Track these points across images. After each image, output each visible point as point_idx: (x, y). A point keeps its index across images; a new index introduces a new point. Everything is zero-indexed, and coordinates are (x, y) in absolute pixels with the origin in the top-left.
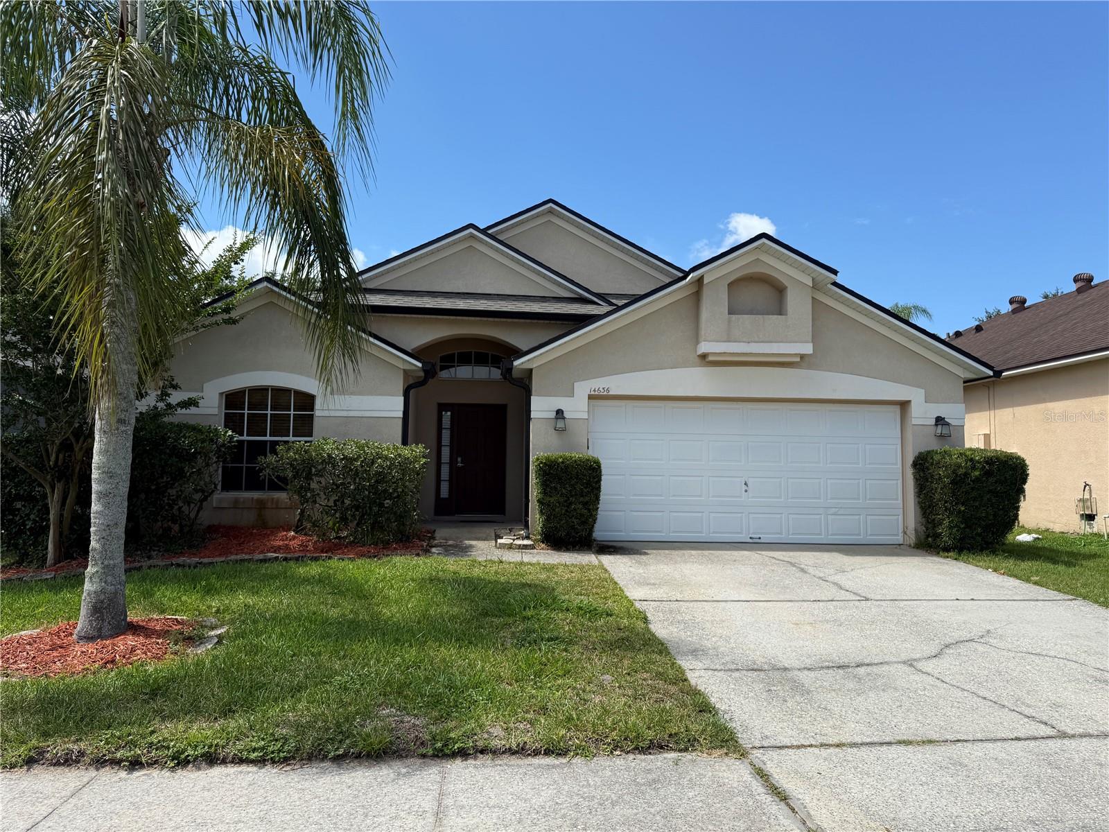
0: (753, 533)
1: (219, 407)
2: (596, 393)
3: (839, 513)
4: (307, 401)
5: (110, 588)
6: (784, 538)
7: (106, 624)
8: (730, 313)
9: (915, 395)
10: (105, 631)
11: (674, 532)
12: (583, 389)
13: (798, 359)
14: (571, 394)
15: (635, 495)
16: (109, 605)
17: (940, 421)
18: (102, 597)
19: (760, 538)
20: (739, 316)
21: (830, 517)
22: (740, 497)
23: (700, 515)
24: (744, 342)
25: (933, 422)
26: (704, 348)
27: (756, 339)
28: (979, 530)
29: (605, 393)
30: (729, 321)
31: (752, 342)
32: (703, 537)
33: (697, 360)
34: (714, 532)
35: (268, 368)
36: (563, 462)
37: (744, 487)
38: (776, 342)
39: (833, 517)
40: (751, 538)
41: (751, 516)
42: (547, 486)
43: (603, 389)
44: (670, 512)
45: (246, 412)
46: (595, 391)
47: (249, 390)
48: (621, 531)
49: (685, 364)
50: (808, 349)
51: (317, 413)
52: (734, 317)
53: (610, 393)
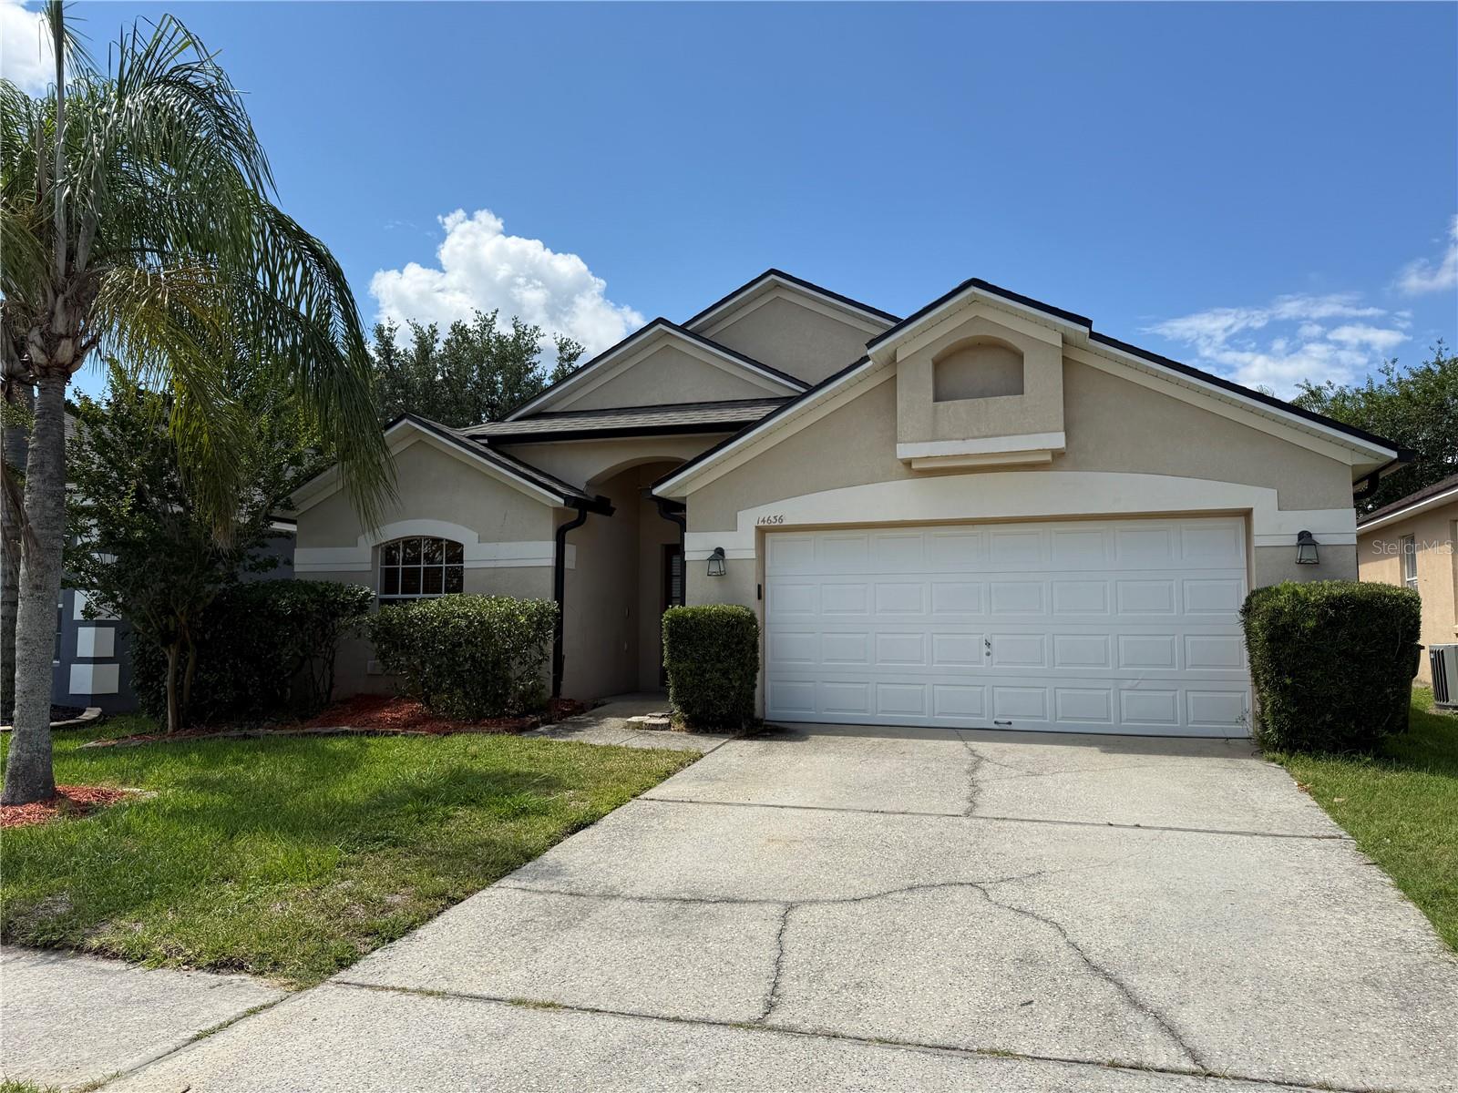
0: (1000, 716)
1: (374, 561)
2: (766, 524)
3: (1139, 687)
4: (455, 551)
5: (25, 756)
6: (1048, 723)
7: (20, 791)
8: (937, 399)
9: (1261, 500)
10: (18, 798)
11: (883, 712)
12: (749, 520)
13: (1048, 458)
14: (733, 526)
15: (828, 660)
16: (24, 772)
17: (1305, 538)
18: (18, 764)
19: (1010, 723)
20: (950, 402)
21: (1124, 694)
22: (980, 662)
23: (920, 688)
24: (957, 439)
25: (1294, 540)
26: (905, 451)
27: (976, 434)
28: (1329, 717)
29: (777, 523)
30: (935, 411)
31: (968, 438)
32: (925, 719)
33: (903, 469)
34: (940, 714)
35: (418, 516)
36: (692, 618)
37: (985, 649)
38: (1005, 435)
39: (1130, 693)
40: (996, 722)
41: (997, 690)
42: (675, 649)
43: (775, 517)
44: (878, 683)
45: (401, 566)
46: (763, 521)
47: (403, 542)
48: (810, 709)
49: (886, 477)
50: (1058, 441)
51: (465, 565)
52: (941, 405)
53: (784, 523)
